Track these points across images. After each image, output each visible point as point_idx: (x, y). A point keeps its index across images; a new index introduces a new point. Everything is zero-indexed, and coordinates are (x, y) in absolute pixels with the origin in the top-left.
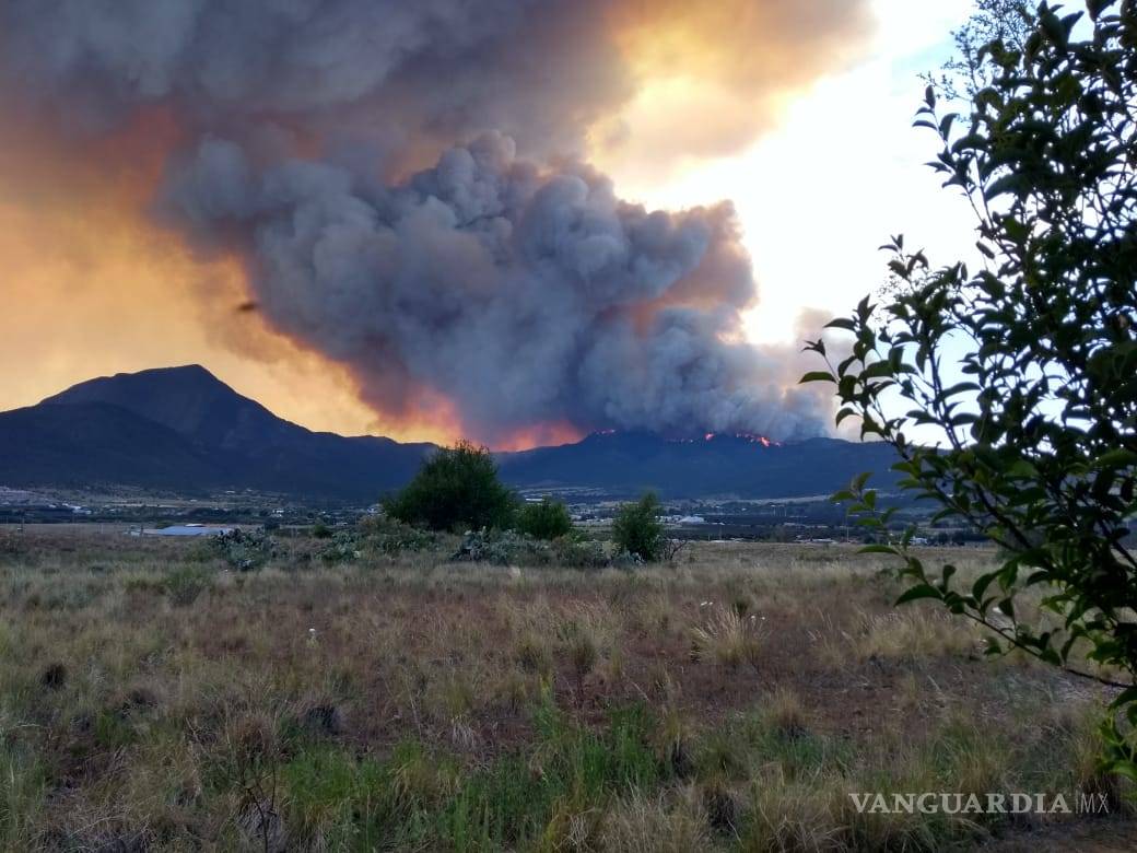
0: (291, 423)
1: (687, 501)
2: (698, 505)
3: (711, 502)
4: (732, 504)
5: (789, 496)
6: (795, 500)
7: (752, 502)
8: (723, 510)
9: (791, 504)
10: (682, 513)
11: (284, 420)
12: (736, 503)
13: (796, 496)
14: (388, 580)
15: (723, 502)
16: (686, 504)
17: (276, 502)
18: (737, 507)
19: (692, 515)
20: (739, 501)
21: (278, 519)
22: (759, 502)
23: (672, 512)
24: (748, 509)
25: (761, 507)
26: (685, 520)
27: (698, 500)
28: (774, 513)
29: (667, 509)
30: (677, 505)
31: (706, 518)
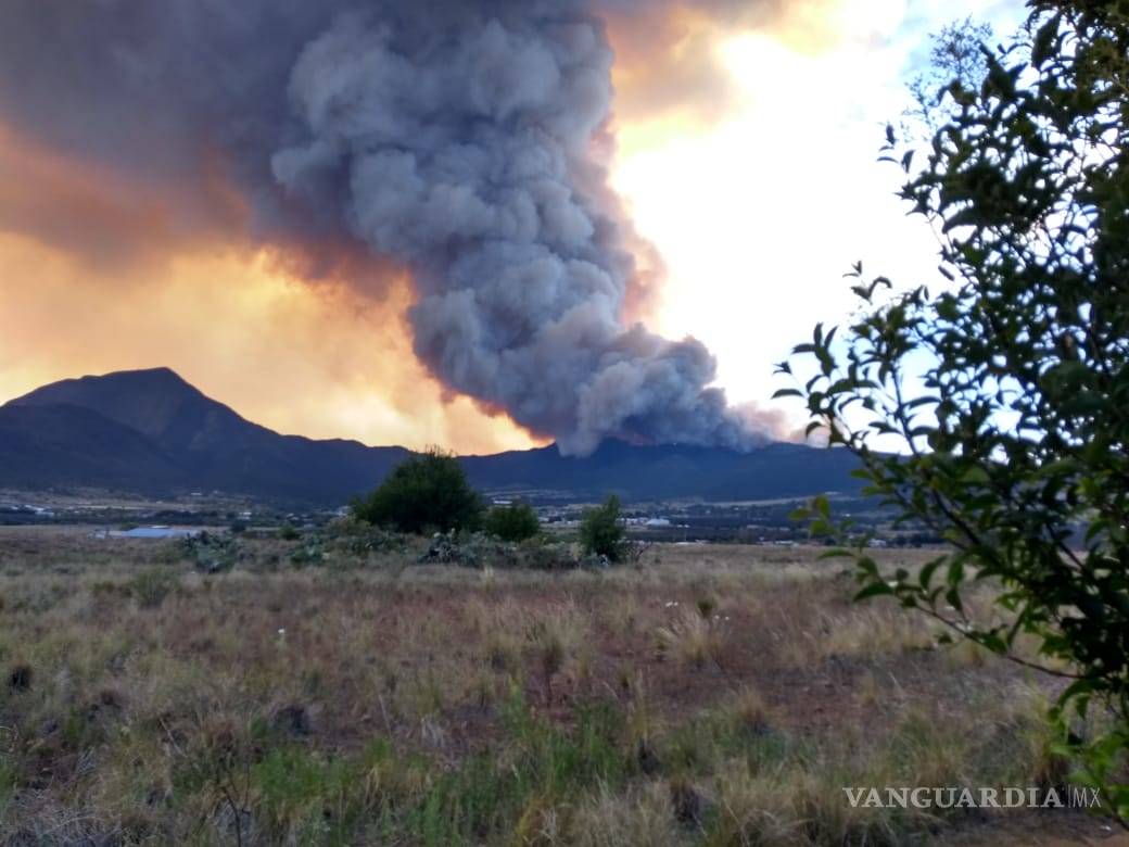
0: (260, 426)
1: (652, 504)
2: (664, 508)
3: (676, 505)
4: (696, 507)
5: (753, 500)
6: (756, 503)
7: (716, 505)
8: (688, 513)
9: (754, 507)
10: (648, 516)
11: (252, 423)
12: (700, 506)
13: (759, 499)
14: (357, 582)
15: (688, 505)
16: (652, 507)
17: (243, 504)
18: (701, 510)
19: (658, 518)
20: (704, 504)
21: (245, 522)
22: (724, 505)
23: (638, 515)
24: (712, 512)
25: (725, 510)
26: (650, 522)
27: (665, 503)
28: (737, 515)
29: (633, 511)
30: (643, 507)
31: (671, 520)
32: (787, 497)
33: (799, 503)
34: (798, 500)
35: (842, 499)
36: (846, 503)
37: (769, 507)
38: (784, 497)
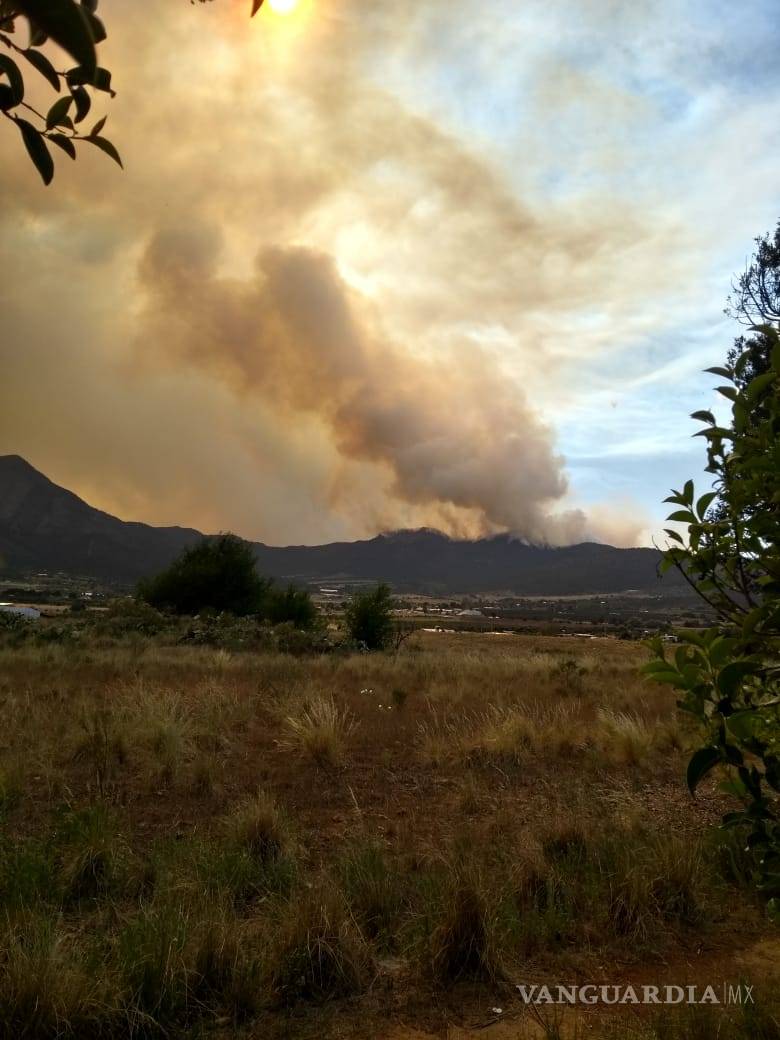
0: (104, 513)
1: (468, 596)
2: (477, 600)
3: (489, 598)
4: (507, 600)
5: (559, 595)
6: (563, 598)
7: (525, 598)
8: (499, 605)
9: (560, 601)
10: (462, 607)
11: (96, 510)
12: (512, 599)
13: (566, 594)
15: (500, 598)
16: (466, 599)
17: (85, 586)
18: (512, 602)
19: (471, 609)
20: (515, 597)
21: (85, 601)
22: (532, 599)
23: (453, 606)
24: (522, 605)
25: (534, 603)
26: (464, 613)
27: (478, 596)
28: (545, 609)
29: (448, 602)
30: (459, 599)
31: (484, 612)
32: (592, 593)
33: (602, 599)
34: (600, 596)
35: (642, 597)
36: (644, 600)
37: (574, 602)
38: (589, 593)
